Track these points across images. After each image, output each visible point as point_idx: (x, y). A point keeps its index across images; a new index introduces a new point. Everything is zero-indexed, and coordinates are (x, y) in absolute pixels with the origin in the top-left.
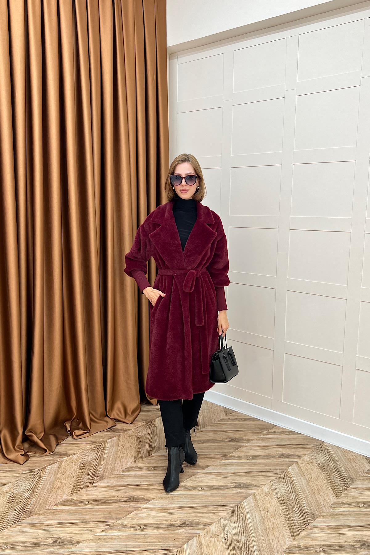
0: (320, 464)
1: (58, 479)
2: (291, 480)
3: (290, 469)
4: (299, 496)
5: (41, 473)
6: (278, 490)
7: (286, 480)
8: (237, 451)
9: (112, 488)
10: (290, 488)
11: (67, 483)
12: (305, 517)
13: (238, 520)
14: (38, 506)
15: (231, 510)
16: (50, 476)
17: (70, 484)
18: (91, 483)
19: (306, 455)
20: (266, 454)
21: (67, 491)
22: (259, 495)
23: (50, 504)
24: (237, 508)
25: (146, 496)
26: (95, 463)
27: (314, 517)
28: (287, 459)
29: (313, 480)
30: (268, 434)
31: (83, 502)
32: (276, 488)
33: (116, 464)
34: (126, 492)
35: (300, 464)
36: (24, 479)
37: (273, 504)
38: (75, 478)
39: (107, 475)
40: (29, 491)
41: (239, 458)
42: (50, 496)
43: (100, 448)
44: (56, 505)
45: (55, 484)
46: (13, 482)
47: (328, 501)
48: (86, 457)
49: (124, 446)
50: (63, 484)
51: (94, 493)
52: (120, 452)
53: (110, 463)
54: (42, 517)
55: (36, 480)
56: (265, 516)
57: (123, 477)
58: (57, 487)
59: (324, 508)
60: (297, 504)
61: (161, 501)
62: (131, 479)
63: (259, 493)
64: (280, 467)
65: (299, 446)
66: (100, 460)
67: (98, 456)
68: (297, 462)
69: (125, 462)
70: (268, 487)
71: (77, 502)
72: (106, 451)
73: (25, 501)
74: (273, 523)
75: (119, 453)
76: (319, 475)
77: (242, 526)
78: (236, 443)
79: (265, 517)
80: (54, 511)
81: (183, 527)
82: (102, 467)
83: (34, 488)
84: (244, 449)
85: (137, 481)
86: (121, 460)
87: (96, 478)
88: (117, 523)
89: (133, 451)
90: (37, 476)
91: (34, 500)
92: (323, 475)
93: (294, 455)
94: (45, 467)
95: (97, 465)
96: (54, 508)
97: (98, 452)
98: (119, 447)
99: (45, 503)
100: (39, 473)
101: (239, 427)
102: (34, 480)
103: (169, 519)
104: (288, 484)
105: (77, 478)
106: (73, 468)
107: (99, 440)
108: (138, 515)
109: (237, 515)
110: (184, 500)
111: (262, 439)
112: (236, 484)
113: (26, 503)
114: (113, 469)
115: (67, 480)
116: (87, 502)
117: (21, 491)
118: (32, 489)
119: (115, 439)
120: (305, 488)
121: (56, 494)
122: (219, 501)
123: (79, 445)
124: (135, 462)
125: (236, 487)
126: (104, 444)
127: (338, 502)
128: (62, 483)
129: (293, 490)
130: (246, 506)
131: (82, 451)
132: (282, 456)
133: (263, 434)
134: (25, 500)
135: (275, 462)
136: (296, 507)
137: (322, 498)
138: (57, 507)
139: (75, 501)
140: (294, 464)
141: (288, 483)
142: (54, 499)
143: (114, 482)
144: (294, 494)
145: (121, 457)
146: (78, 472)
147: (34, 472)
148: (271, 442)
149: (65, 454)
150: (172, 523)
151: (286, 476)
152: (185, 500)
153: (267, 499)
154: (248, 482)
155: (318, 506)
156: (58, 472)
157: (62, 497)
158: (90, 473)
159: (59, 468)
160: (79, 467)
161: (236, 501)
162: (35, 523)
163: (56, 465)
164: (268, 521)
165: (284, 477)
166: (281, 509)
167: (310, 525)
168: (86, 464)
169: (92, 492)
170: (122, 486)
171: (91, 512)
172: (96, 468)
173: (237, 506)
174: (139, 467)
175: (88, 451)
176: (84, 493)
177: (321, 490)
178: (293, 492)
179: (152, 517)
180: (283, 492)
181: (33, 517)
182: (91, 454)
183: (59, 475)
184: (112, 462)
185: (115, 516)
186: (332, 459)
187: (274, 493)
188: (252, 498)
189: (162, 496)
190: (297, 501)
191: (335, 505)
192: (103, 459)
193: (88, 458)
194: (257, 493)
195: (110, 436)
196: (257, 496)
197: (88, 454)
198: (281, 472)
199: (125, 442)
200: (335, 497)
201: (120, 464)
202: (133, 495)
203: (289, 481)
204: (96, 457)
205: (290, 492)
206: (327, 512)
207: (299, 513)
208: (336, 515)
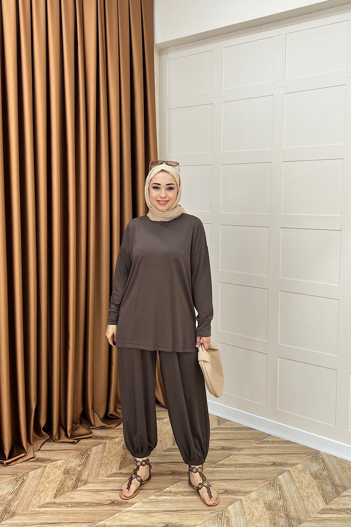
0: (313, 473)
1: (41, 483)
2: (280, 488)
3: (280, 477)
4: (287, 502)
5: (24, 478)
6: (266, 496)
7: (276, 487)
8: (227, 459)
9: (96, 492)
10: (279, 494)
11: (50, 487)
12: (290, 521)
13: (221, 523)
14: (21, 508)
15: (215, 514)
17: (54, 488)
18: (75, 487)
19: (299, 463)
20: (257, 463)
21: (50, 495)
22: (246, 501)
23: (33, 506)
24: (221, 513)
26: (79, 469)
27: (300, 522)
28: (278, 468)
29: (303, 487)
30: (261, 443)
31: (66, 505)
32: (264, 495)
33: (101, 470)
34: (110, 496)
35: (292, 473)
36: (7, 483)
37: (260, 509)
38: (58, 482)
39: (91, 480)
40: (13, 493)
41: (229, 466)
42: (34, 499)
43: (85, 455)
44: (39, 507)
45: (38, 488)
47: (317, 507)
48: (70, 463)
49: (109, 454)
50: (46, 488)
51: (77, 496)
52: (105, 458)
53: (95, 468)
54: (25, 517)
55: (19, 484)
56: (250, 520)
57: (107, 482)
58: (40, 491)
59: (311, 514)
60: (284, 509)
61: (145, 505)
62: (115, 484)
63: (246, 499)
64: (270, 475)
65: (293, 455)
66: (84, 466)
67: (83, 462)
68: (289, 471)
69: (110, 468)
70: (256, 493)
71: (60, 504)
72: (91, 457)
73: (8, 502)
75: (104, 460)
76: (310, 483)
78: (227, 452)
80: (38, 512)
82: (87, 473)
83: (17, 491)
84: (235, 458)
86: (106, 466)
87: (79, 482)
88: (100, 524)
89: (119, 458)
90: (20, 480)
91: (17, 502)
92: (314, 482)
93: (286, 464)
94: (29, 472)
95: (81, 471)
96: (37, 510)
97: (83, 458)
98: (105, 454)
99: (28, 505)
100: (22, 478)
101: (232, 436)
102: (17, 483)
103: (152, 521)
104: (277, 491)
105: (60, 482)
106: (57, 474)
107: (84, 447)
108: (121, 517)
109: (222, 519)
110: (168, 505)
111: (255, 448)
112: (223, 490)
113: (9, 505)
114: (98, 475)
115: (51, 485)
116: (70, 505)
117: (4, 493)
118: (15, 493)
119: (101, 446)
120: (295, 495)
121: (39, 496)
123: (63, 451)
124: (120, 468)
125: (223, 493)
126: (89, 451)
127: (327, 508)
129: (282, 497)
130: (231, 511)
131: (66, 457)
132: (274, 464)
133: (256, 443)
135: (266, 470)
136: (282, 513)
137: (310, 505)
138: (40, 509)
139: (58, 503)
140: (286, 472)
142: (37, 501)
143: (99, 487)
144: (282, 500)
145: (106, 463)
146: (61, 477)
147: (17, 476)
148: (265, 451)
149: (49, 460)
150: (155, 525)
151: (276, 483)
152: (170, 505)
153: (253, 505)
154: (236, 489)
155: (305, 512)
156: (42, 477)
157: (45, 500)
158: (74, 478)
159: (43, 472)
160: (63, 472)
162: (18, 522)
163: (39, 471)
164: (253, 524)
165: (274, 484)
166: (267, 515)
168: (70, 469)
169: (75, 496)
170: (106, 491)
171: (74, 513)
172: (80, 473)
173: (223, 511)
174: (124, 473)
175: (72, 457)
176: (68, 496)
177: (311, 497)
178: (281, 498)
179: (135, 519)
180: (271, 499)
181: (17, 518)
182: (75, 461)
183: (43, 480)
184: (97, 468)
185: (97, 518)
186: (326, 467)
187: (262, 499)
188: (239, 503)
189: (146, 500)
190: (285, 507)
191: (324, 511)
192: (87, 465)
193: (72, 465)
194: (243, 499)
195: (96, 443)
196: (244, 502)
197: (72, 460)
198: (271, 479)
199: (111, 449)
200: (325, 504)
201: (105, 470)
202: (116, 499)
203: (278, 488)
204: (81, 463)
205: (278, 499)
206: (314, 517)
207: (286, 518)
208: (323, 520)
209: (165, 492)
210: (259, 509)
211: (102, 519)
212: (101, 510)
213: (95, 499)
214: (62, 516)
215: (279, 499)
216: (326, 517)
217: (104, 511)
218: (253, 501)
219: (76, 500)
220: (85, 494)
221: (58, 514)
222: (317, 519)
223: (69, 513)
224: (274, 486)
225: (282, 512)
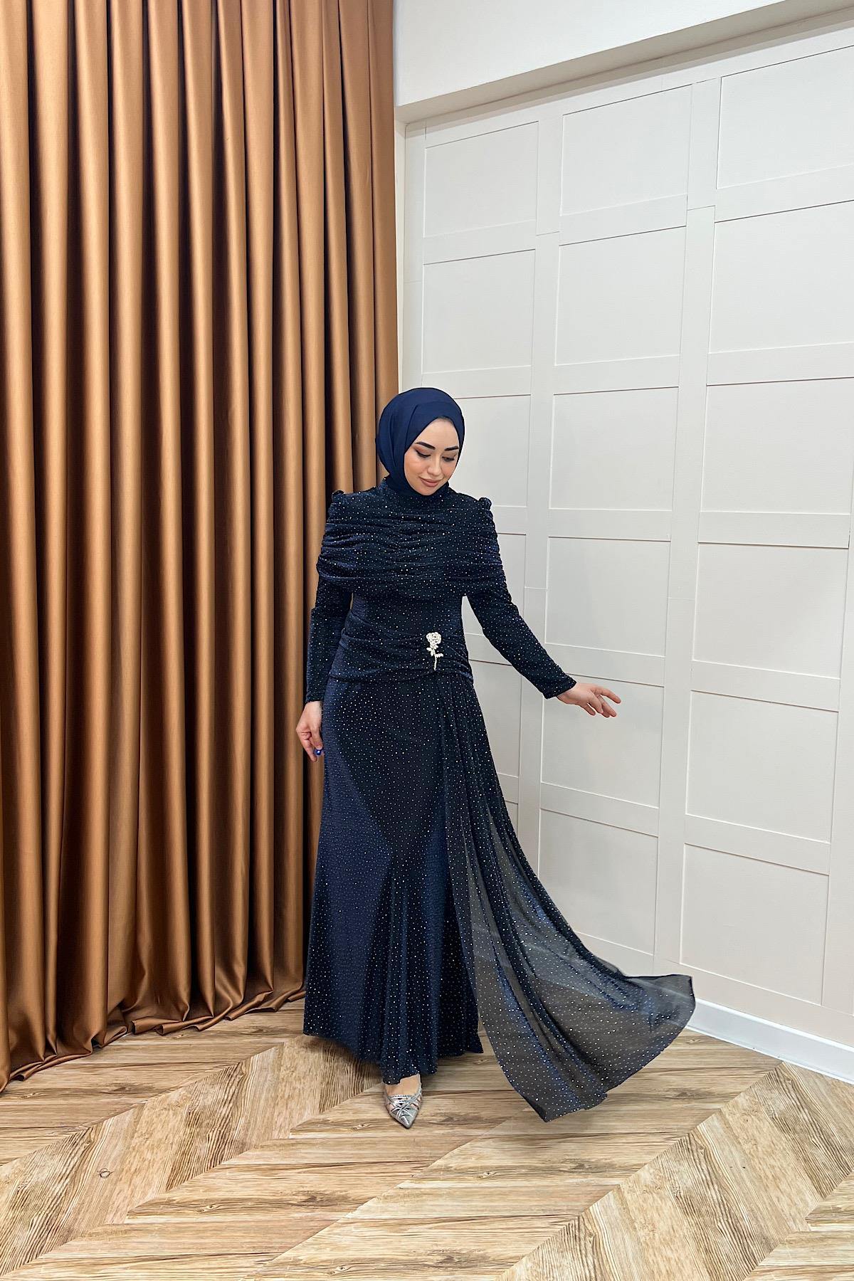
0: (777, 1116)
1: (134, 1149)
2: (707, 1155)
3: (702, 1127)
4: (729, 1191)
5: (92, 1136)
6: (676, 1177)
7: (695, 1154)
9: (269, 1173)
10: (706, 1172)
11: (157, 1160)
12: (746, 1244)
13: (580, 1250)
14: (88, 1216)
15: (562, 1227)
16: (114, 1142)
17: (165, 1163)
18: (216, 1159)
19: (740, 1093)
20: (644, 1090)
21: (156, 1180)
22: (630, 1191)
23: (117, 1212)
24: (577, 1223)
25: (353, 1193)
26: (224, 1111)
27: (769, 1246)
28: (694, 1104)
29: (760, 1154)
31: (196, 1206)
32: (672, 1173)
33: (276, 1114)
34: (302, 1182)
35: (727, 1116)
36: (50, 1151)
37: (667, 1213)
38: (175, 1147)
39: (254, 1139)
40: (64, 1179)
42: (117, 1192)
43: (235, 1075)
44: (131, 1213)
45: (128, 1162)
46: (21, 1158)
47: (801, 1205)
48: (201, 1098)
49: (293, 1072)
50: (147, 1162)
51: (225, 1183)
52: (284, 1084)
53: (261, 1109)
54: (96, 1242)
55: (80, 1152)
56: (648, 1241)
57: (293, 1145)
58: (133, 1169)
59: (791, 1223)
60: (724, 1213)
61: (390, 1205)
62: (314, 1150)
63: (630, 1184)
64: (678, 1121)
65: (724, 1072)
66: (235, 1104)
67: (231, 1093)
68: (720, 1111)
69: (298, 1107)
70: (652, 1171)
71: (184, 1205)
72: (250, 1082)
73: (53, 1203)
74: (669, 1260)
75: (281, 1087)
76: (775, 1141)
77: (591, 1267)
79: (647, 1245)
80: (128, 1227)
81: (447, 1267)
82: (242, 1121)
83: (76, 1172)
85: (331, 1156)
86: (287, 1103)
87: (226, 1148)
88: (281, 1258)
89: (316, 1083)
90: (81, 1142)
91: (76, 1201)
92: (784, 1141)
93: (711, 1094)
94: (102, 1121)
95: (228, 1116)
96: (127, 1221)
97: (230, 1085)
98: (283, 1073)
99: (104, 1209)
100: (86, 1136)
102: (75, 1151)
103: (411, 1247)
104: (700, 1164)
105: (180, 1148)
106: (170, 1124)
107: (231, 1055)
108: (336, 1239)
109: (579, 1238)
110: (448, 1203)
112: (572, 1163)
113: (58, 1210)
114: (269, 1128)
115: (157, 1153)
116: (208, 1207)
117: (44, 1178)
118: (71, 1174)
119: (271, 1053)
120: (744, 1174)
121: (130, 1185)
122: (534, 1205)
123: (183, 1067)
124: (322, 1109)
125: (574, 1170)
126: (244, 1065)
127: (826, 1207)
128: (144, 1160)
129: (714, 1179)
130: (599, 1217)
131: (192, 1082)
132: (683, 1095)
134: (56, 1199)
135: (665, 1110)
136: (722, 1221)
137: (785, 1199)
138: (133, 1218)
139: (178, 1203)
140: (713, 1115)
141: (700, 1162)
142: (126, 1197)
143: (273, 1158)
144: (716, 1187)
145: (286, 1096)
146: (181, 1133)
147: (74, 1133)
149: (150, 1089)
150: (419, 1257)
151: (694, 1144)
152: (450, 1204)
153: (650, 1201)
154: (602, 1159)
155: (776, 1218)
156: (134, 1133)
157: (145, 1193)
158: (213, 1135)
159: (137, 1122)
160: (186, 1121)
161: (574, 1204)
162: (80, 1256)
163: (128, 1117)
164: (657, 1254)
165: (689, 1146)
166: (686, 1227)
167: (760, 1264)
168: (202, 1113)
169: (218, 1182)
170: (293, 1167)
171: (218, 1230)
172: (227, 1122)
173: (579, 1217)
174: (332, 1122)
175: (204, 1082)
176: (201, 1184)
177: (783, 1179)
178: (714, 1182)
179: (370, 1243)
180: (689, 1183)
181: (76, 1243)
182: (212, 1091)
183: (137, 1141)
184: (266, 1109)
185: (277, 1241)
186: (803, 1103)
187: (668, 1186)
188: (615, 1198)
189: (391, 1192)
190: (726, 1206)
191: (819, 1216)
192: (243, 1100)
193: (205, 1100)
194: (624, 1187)
195: (258, 1045)
196: (626, 1193)
197: (206, 1089)
198: (681, 1134)
199: (296, 1061)
200: (818, 1196)
201: (285, 1113)
202: (320, 1190)
203: (702, 1157)
204: (226, 1097)
205: (706, 1185)
206: (800, 1233)
207: (732, 1235)
208: (822, 1239)
209: (436, 1170)
210: (666, 1211)
211: (290, 1244)
212: (283, 1221)
213: (266, 1190)
214: (190, 1238)
215: (708, 1184)
216: (828, 1232)
217: (291, 1223)
218: (648, 1190)
219: (221, 1193)
220: (242, 1177)
221: (179, 1232)
222: (808, 1236)
223: (205, 1231)
224: (692, 1152)
225: (721, 1218)
